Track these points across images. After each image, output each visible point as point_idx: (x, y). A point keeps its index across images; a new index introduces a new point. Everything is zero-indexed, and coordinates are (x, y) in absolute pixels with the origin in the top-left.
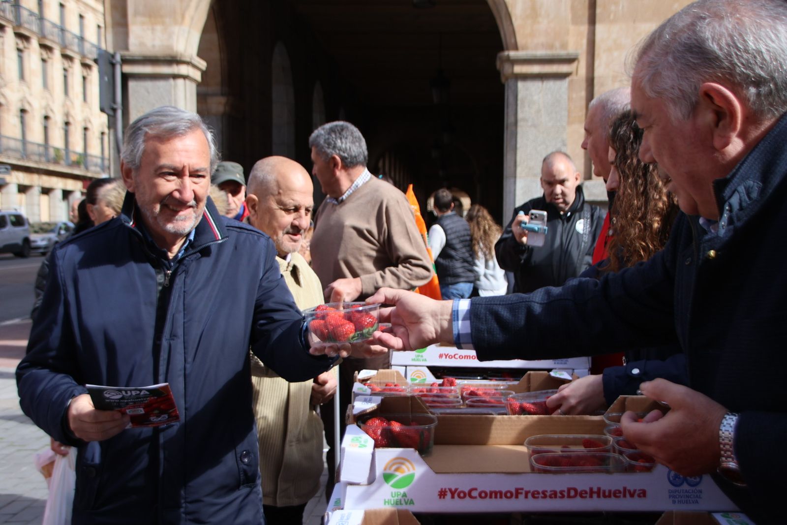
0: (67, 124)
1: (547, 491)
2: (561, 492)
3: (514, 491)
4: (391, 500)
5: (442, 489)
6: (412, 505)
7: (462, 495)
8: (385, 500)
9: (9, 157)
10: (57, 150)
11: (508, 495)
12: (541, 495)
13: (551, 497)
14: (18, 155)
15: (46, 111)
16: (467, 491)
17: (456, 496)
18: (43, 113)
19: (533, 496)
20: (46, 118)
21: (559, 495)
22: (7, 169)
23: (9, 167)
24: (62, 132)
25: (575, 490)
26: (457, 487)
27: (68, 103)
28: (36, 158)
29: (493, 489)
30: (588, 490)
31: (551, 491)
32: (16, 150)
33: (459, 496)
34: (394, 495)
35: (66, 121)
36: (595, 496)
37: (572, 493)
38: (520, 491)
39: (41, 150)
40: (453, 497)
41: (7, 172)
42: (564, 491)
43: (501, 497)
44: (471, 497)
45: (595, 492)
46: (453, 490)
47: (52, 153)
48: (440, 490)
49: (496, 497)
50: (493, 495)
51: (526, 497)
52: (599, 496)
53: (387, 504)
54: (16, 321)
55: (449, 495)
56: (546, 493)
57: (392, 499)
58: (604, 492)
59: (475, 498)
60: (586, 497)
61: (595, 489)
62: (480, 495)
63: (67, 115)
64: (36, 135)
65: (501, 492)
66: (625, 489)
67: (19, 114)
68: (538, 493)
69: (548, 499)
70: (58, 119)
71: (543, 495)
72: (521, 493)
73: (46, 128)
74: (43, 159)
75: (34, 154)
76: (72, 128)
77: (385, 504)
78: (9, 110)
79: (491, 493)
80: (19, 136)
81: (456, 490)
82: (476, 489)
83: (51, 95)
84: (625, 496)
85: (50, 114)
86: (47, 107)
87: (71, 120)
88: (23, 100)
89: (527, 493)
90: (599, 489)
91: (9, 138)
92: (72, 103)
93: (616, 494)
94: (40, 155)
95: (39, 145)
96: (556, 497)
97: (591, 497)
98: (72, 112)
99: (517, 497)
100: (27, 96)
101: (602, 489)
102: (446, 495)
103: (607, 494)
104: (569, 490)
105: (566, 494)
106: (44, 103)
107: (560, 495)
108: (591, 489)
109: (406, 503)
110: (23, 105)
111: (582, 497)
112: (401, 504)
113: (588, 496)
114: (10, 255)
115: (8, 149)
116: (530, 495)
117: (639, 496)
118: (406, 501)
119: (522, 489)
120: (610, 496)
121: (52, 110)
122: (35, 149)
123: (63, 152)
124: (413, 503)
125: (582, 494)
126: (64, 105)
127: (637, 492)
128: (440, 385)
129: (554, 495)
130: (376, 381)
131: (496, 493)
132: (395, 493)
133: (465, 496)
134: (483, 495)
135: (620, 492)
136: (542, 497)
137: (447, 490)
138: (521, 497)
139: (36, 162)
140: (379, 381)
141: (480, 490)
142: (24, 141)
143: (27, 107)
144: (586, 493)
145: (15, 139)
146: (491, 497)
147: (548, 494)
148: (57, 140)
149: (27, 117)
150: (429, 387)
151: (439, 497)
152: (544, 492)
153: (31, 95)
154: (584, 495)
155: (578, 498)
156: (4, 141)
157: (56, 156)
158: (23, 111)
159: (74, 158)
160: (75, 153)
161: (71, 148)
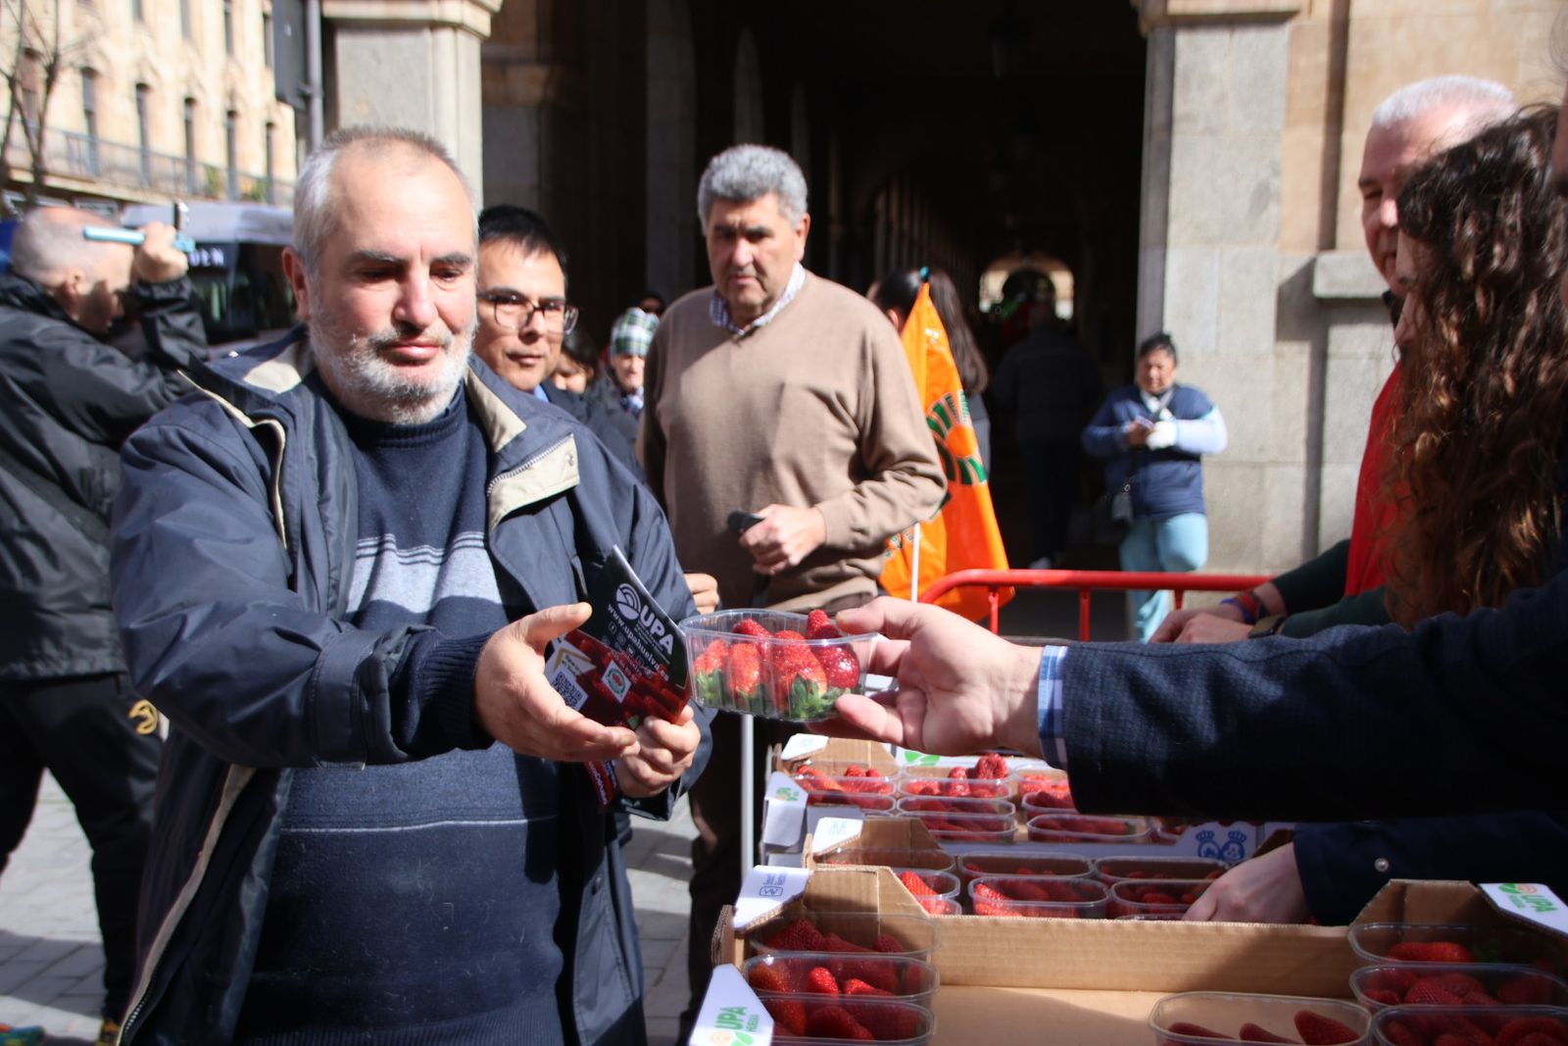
0: (231, 114)
9: (115, 185)
10: (212, 170)
14: (132, 180)
15: (189, 87)
18: (183, 92)
20: (189, 101)
22: (111, 209)
23: (115, 205)
24: (222, 133)
27: (234, 70)
28: (171, 187)
32: (127, 170)
35: (230, 109)
39: (180, 168)
47: (201, 176)
63: (232, 95)
64: (168, 140)
67: (133, 92)
70: (212, 107)
73: (188, 124)
74: (183, 189)
75: (166, 177)
76: (241, 124)
78: (113, 85)
80: (134, 139)
83: (199, 53)
85: (197, 94)
86: (191, 79)
87: (240, 107)
88: (141, 63)
91: (113, 145)
92: (242, 70)
94: (177, 180)
95: (174, 160)
98: (242, 90)
100: (150, 54)
106: (184, 71)
110: (141, 74)
115: (112, 168)
121: (200, 86)
122: (168, 168)
123: (224, 175)
126: (226, 74)
139: (169, 195)
142: (144, 151)
143: (150, 80)
145: (127, 148)
148: (211, 150)
149: (151, 100)
153: (157, 52)
156: (105, 152)
157: (211, 182)
158: (142, 87)
159: (246, 186)
160: (248, 176)
161: (240, 165)
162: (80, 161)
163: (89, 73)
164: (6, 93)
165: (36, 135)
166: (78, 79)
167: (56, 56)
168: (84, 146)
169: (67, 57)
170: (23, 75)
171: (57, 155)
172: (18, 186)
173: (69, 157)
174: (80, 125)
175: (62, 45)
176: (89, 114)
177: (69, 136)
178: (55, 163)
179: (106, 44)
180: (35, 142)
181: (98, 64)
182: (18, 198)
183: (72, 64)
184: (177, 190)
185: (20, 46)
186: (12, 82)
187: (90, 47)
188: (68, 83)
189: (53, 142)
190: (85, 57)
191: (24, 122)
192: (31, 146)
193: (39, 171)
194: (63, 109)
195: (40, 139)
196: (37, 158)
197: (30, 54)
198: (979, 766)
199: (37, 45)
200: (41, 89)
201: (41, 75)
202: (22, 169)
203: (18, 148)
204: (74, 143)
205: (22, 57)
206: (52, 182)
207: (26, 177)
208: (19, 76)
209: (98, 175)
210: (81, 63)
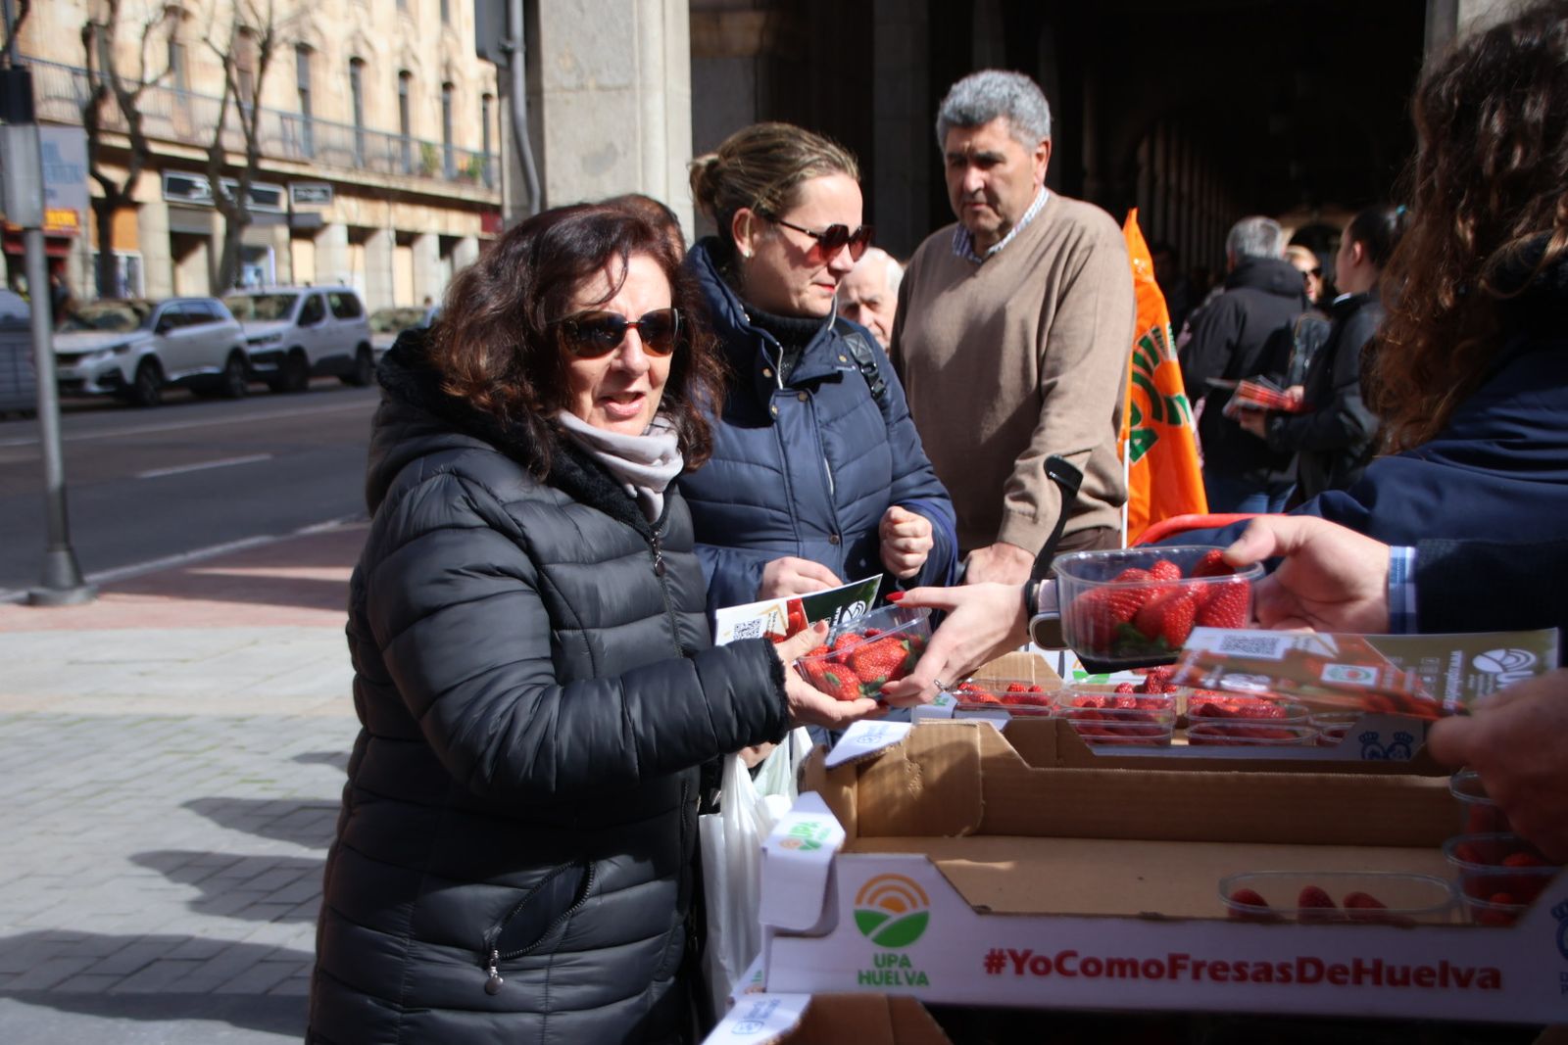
0: (447, 86)
1: (1246, 965)
2: (1284, 968)
3: (1165, 961)
4: (874, 973)
5: (993, 951)
6: (923, 985)
7: (1041, 966)
8: (860, 972)
9: (329, 166)
10: (427, 146)
11: (1152, 970)
12: (1233, 973)
13: (1256, 979)
14: (347, 161)
15: (403, 60)
16: (1052, 957)
17: (1027, 968)
18: (397, 65)
19: (1214, 976)
20: (404, 75)
21: (1276, 974)
22: (325, 192)
23: (329, 188)
24: (437, 107)
25: (1318, 964)
26: (1029, 947)
27: (449, 39)
28: (385, 166)
29: (1115, 956)
30: (1350, 965)
31: (1256, 965)
32: (341, 151)
33: (1034, 970)
34: (880, 962)
35: (445, 80)
36: (1368, 980)
37: (1310, 971)
38: (1180, 962)
39: (395, 145)
40: (1019, 971)
41: (326, 198)
42: (1289, 966)
43: (1135, 975)
44: (1062, 971)
45: (1367, 972)
46: (1020, 952)
47: (416, 153)
48: (988, 953)
49: (1123, 974)
50: (1116, 970)
51: (1196, 976)
52: (1377, 981)
53: (865, 981)
54: (332, 526)
55: (1010, 965)
56: (1244, 968)
57: (877, 970)
58: (1391, 971)
59: (1071, 974)
60: (1344, 982)
61: (1368, 964)
62: (1084, 967)
63: (447, 67)
64: (383, 117)
65: (1134, 964)
66: (1444, 966)
67: (348, 68)
68: (1225, 968)
69: (1250, 984)
70: (428, 78)
71: (1237, 974)
72: (1184, 967)
73: (403, 99)
74: (398, 168)
75: (381, 157)
76: (457, 96)
77: (861, 982)
78: (327, 61)
79: (1111, 963)
80: (349, 118)
81: (1027, 954)
82: (1073, 954)
83: (414, 24)
84: (1444, 983)
85: (412, 67)
86: (406, 50)
87: (455, 79)
88: (356, 36)
89: (1198, 967)
90: (1378, 964)
91: (327, 123)
92: (458, 40)
93: (1421, 977)
94: (391, 159)
95: (389, 137)
96: (1269, 978)
97: (1358, 981)
98: (458, 61)
99: (1173, 976)
100: (365, 27)
101: (1387, 962)
102: (1003, 965)
103: (1398, 976)
104: (1302, 963)
105: (1294, 973)
106: (398, 42)
107: (1280, 975)
108: (1358, 964)
109: (910, 982)
110: (355, 48)
111: (1333, 980)
112: (898, 983)
113: (1350, 978)
114: (333, 381)
115: (326, 149)
116: (1204, 973)
117: (1482, 985)
118: (910, 975)
119: (1186, 957)
120: (1405, 982)
121: (415, 58)
122: (382, 146)
123: (440, 152)
124: (927, 983)
125: (1334, 975)
126: (441, 44)
127: (1477, 975)
128: (1139, 689)
129: (1265, 973)
130: (989, 678)
131: (1122, 964)
132: (883, 956)
133: (1047, 971)
134: (1091, 968)
135: (1432, 973)
136: (1237, 979)
137: (1006, 953)
138: (1185, 976)
139: (384, 175)
140: (994, 678)
141: (1083, 955)
142: (359, 129)
143: (364, 53)
144: (1345, 971)
145: (341, 126)
146: (1110, 974)
147: (1250, 971)
148: (427, 125)
149: (365, 74)
150: (1111, 694)
151: (985, 969)
152: (1240, 967)
153: (371, 24)
154: (1339, 977)
155: (1325, 984)
156: (319, 131)
157: (426, 159)
158: (356, 62)
159: (462, 163)
160: (464, 151)
161: (456, 141)
162: (294, 142)
163: (303, 50)
164: (221, 73)
165: (251, 116)
166: (293, 55)
167: (270, 32)
168: (298, 127)
169: (281, 33)
170: (238, 56)
171: (271, 138)
172: (233, 172)
173: (284, 140)
174: (294, 105)
175: (276, 20)
176: (304, 92)
177: (283, 116)
178: (269, 147)
179: (320, 18)
180: (249, 124)
181: (312, 40)
182: (234, 183)
183: (285, 40)
184: (391, 169)
185: (235, 24)
186: (227, 62)
187: (305, 20)
188: (283, 61)
189: (268, 124)
190: (300, 33)
191: (239, 104)
192: (245, 127)
193: (253, 154)
194: (278, 89)
195: (255, 120)
196: (251, 139)
197: (244, 31)
198: (1147, 683)
199: (252, 23)
200: (255, 67)
201: (255, 52)
202: (237, 153)
203: (232, 131)
204: (288, 123)
205: (237, 35)
206: (265, 165)
207: (240, 161)
208: (234, 56)
209: (312, 156)
210: (294, 38)
